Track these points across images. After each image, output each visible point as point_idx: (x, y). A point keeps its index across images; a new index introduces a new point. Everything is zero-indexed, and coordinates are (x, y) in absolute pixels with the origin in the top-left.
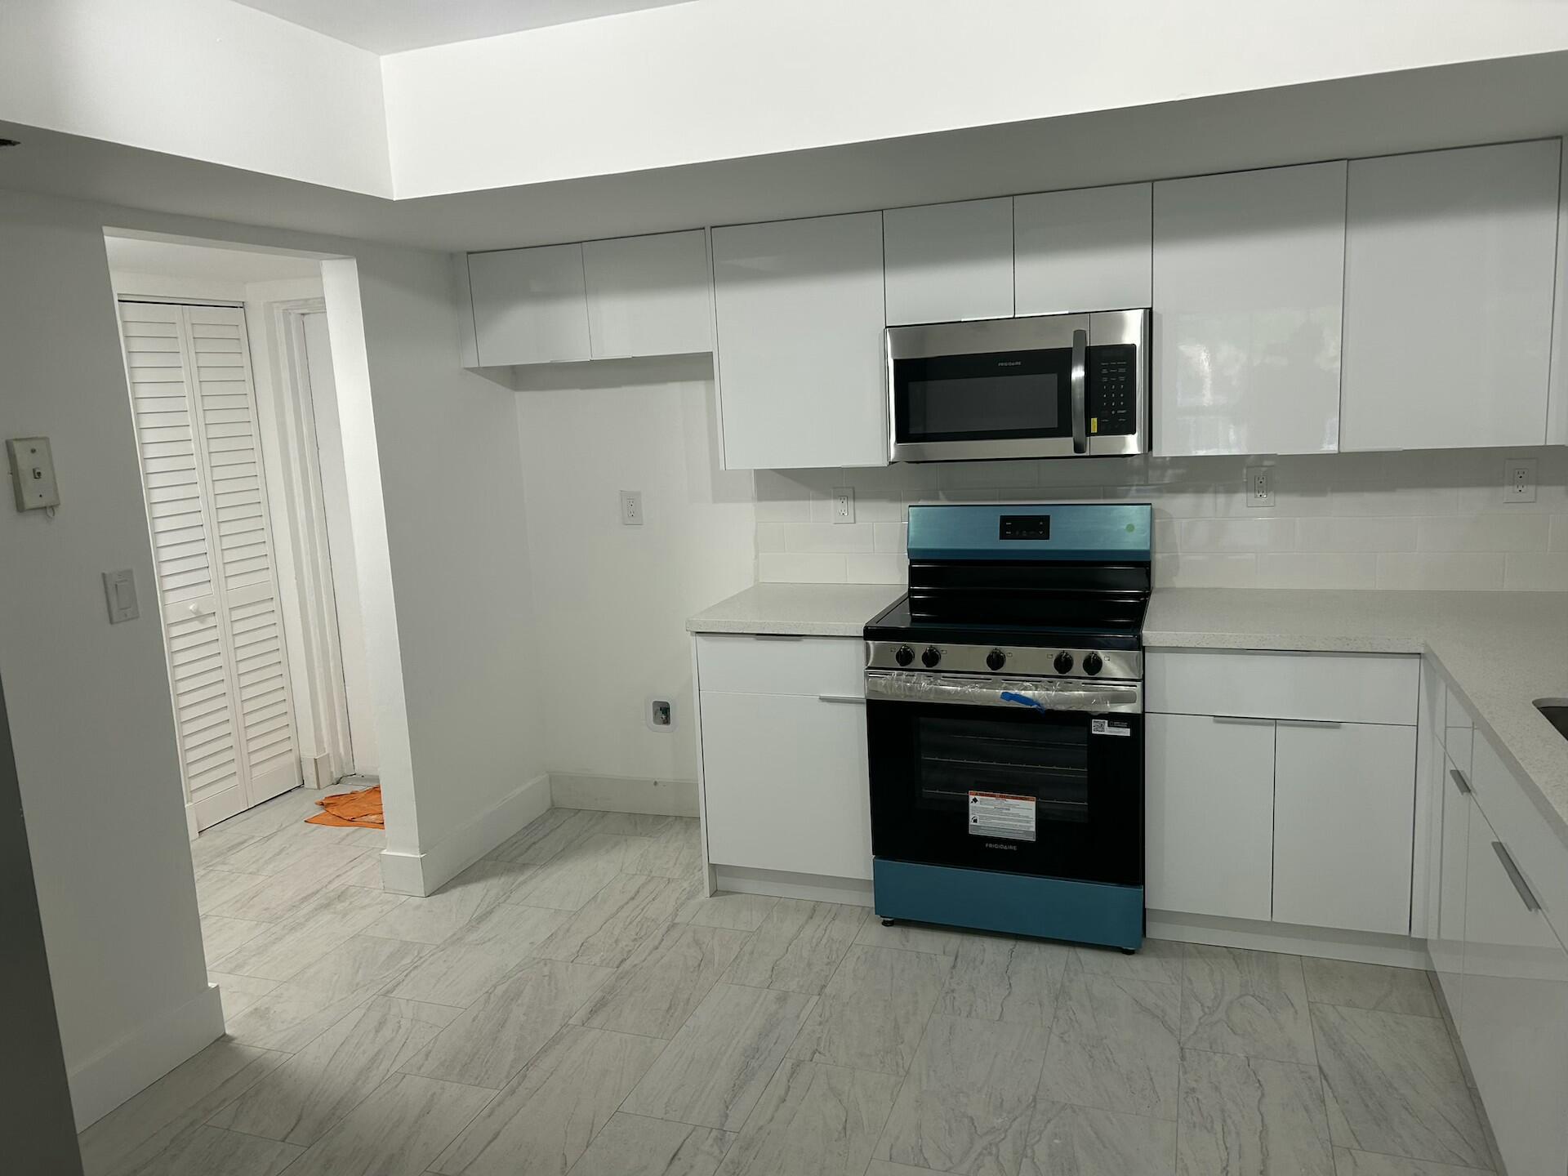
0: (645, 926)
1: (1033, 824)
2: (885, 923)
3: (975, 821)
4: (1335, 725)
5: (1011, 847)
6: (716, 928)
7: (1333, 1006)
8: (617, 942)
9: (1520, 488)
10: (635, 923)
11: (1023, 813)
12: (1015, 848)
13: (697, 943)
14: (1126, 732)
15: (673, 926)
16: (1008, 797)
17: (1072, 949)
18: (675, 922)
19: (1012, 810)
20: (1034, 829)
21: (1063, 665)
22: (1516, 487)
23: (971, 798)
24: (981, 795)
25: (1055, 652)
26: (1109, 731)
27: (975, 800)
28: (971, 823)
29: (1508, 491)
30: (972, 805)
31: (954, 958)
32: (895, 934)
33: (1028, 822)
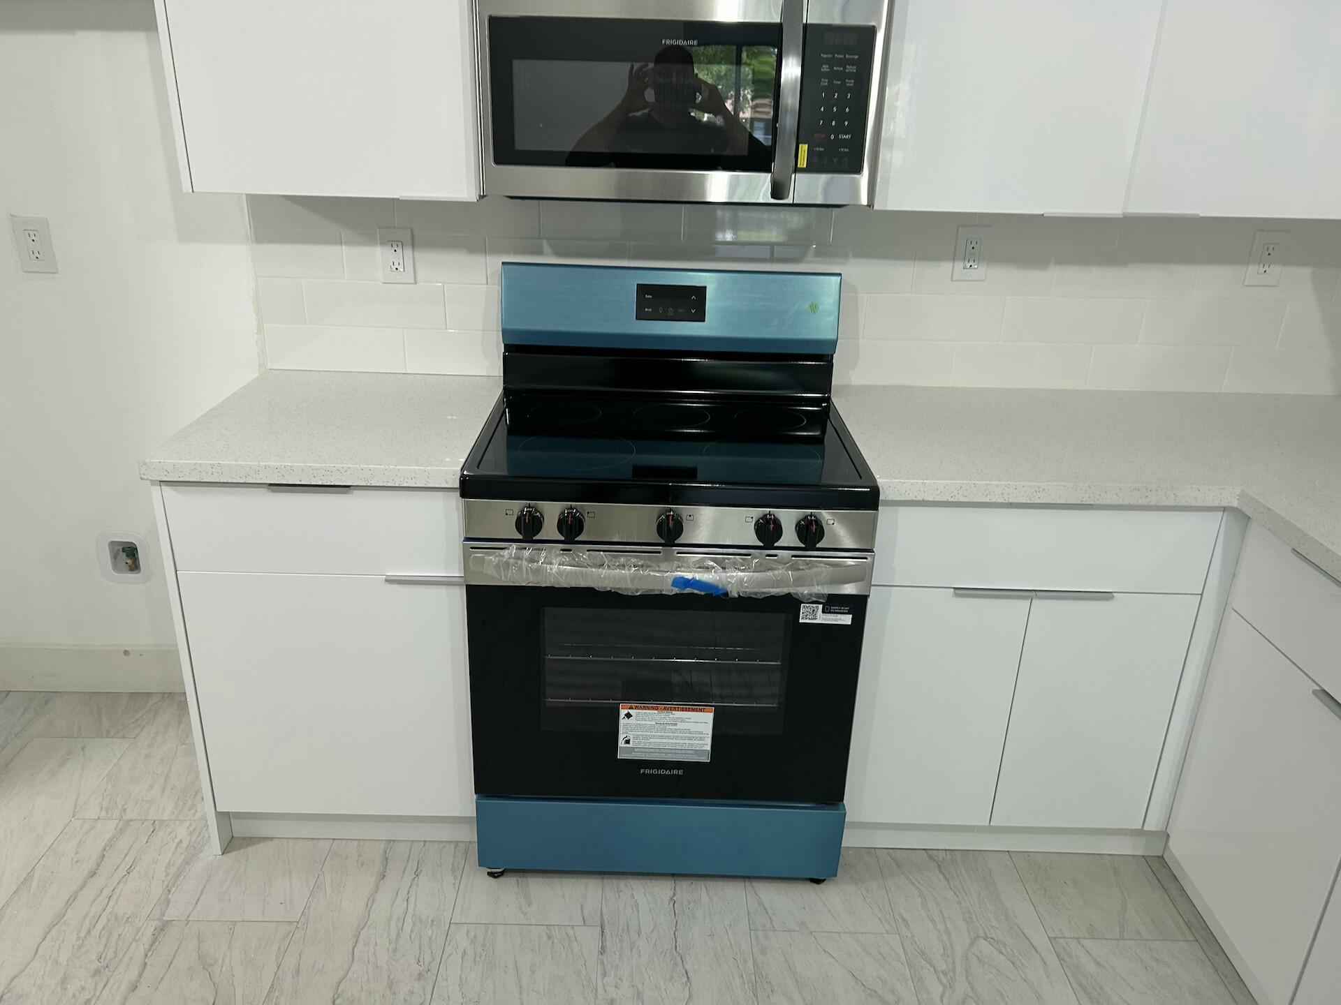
0: (115, 935)
1: (709, 741)
2: (490, 874)
3: (628, 742)
4: (1106, 596)
5: (675, 772)
6: (234, 923)
7: (1077, 939)
8: (64, 981)
9: (1266, 268)
10: (96, 932)
11: (694, 728)
12: (681, 772)
13: (205, 962)
14: (846, 620)
15: (163, 928)
16: (675, 709)
17: (748, 884)
18: (165, 918)
19: (680, 726)
20: (708, 748)
21: (768, 532)
22: (1262, 266)
23: (623, 712)
24: (637, 708)
25: (757, 513)
26: (822, 618)
27: (629, 716)
28: (621, 743)
29: (1253, 270)
30: (623, 722)
31: (599, 929)
32: (509, 888)
33: (701, 739)
